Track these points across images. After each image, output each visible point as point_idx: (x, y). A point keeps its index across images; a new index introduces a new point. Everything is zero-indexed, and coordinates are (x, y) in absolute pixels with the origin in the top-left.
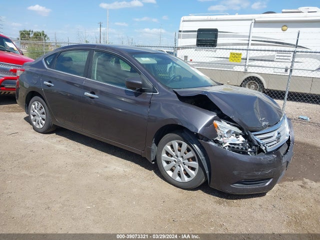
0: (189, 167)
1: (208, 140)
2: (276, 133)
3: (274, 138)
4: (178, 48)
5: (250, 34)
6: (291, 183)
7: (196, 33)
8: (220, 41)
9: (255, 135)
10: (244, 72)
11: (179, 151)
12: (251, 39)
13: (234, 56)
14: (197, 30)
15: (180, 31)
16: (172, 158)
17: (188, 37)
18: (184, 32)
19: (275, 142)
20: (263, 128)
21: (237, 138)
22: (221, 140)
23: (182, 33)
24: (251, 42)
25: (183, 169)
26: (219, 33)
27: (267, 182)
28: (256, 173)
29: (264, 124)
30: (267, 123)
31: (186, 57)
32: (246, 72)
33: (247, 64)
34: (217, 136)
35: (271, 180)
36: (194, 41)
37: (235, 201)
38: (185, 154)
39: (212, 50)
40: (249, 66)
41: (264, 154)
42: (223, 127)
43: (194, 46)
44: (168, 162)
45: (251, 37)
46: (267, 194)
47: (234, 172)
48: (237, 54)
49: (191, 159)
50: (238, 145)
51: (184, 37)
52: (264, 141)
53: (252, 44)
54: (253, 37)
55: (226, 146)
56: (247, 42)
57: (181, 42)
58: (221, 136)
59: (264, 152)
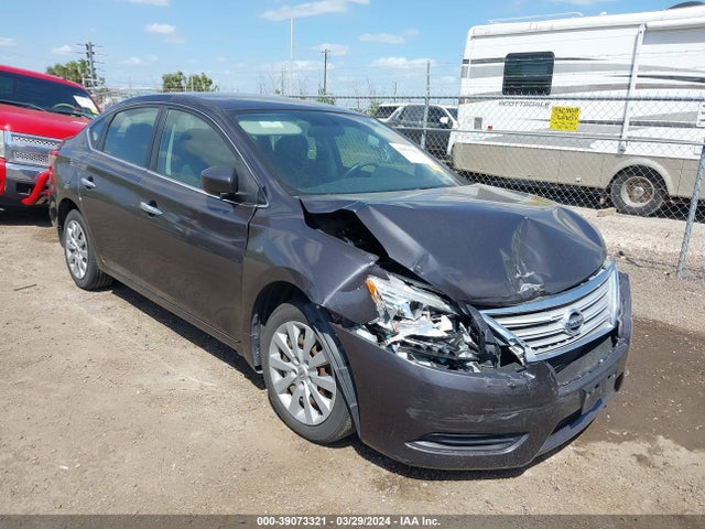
0: (319, 388)
1: (352, 325)
2: (566, 313)
3: (559, 326)
4: (461, 100)
5: (633, 62)
6: (615, 446)
7: (504, 64)
8: (558, 80)
9: (494, 317)
10: (617, 156)
11: (301, 346)
12: (636, 72)
13: (561, 115)
14: (504, 56)
15: (466, 61)
16: (290, 364)
17: (484, 74)
18: (474, 62)
19: (564, 337)
20: (522, 300)
21: (435, 322)
22: (389, 326)
23: (469, 65)
24: (636, 81)
25: (308, 394)
26: (555, 62)
27: (512, 443)
28: (471, 419)
29: (525, 287)
30: (536, 287)
31: (478, 121)
32: (621, 154)
33: (626, 135)
34: (376, 314)
35: (524, 438)
36: (496, 83)
37: (425, 484)
38: (312, 355)
39: (540, 101)
40: (630, 139)
41: (517, 367)
42: (393, 292)
43: (497, 93)
44: (283, 373)
45: (636, 68)
46: (527, 473)
47: (407, 411)
48: (569, 110)
49: (323, 370)
50: (436, 340)
51: (476, 74)
52: (519, 334)
53: (639, 87)
54: (641, 68)
55: (395, 343)
56: (625, 81)
57: (470, 86)
58: (387, 317)
59: (520, 363)
